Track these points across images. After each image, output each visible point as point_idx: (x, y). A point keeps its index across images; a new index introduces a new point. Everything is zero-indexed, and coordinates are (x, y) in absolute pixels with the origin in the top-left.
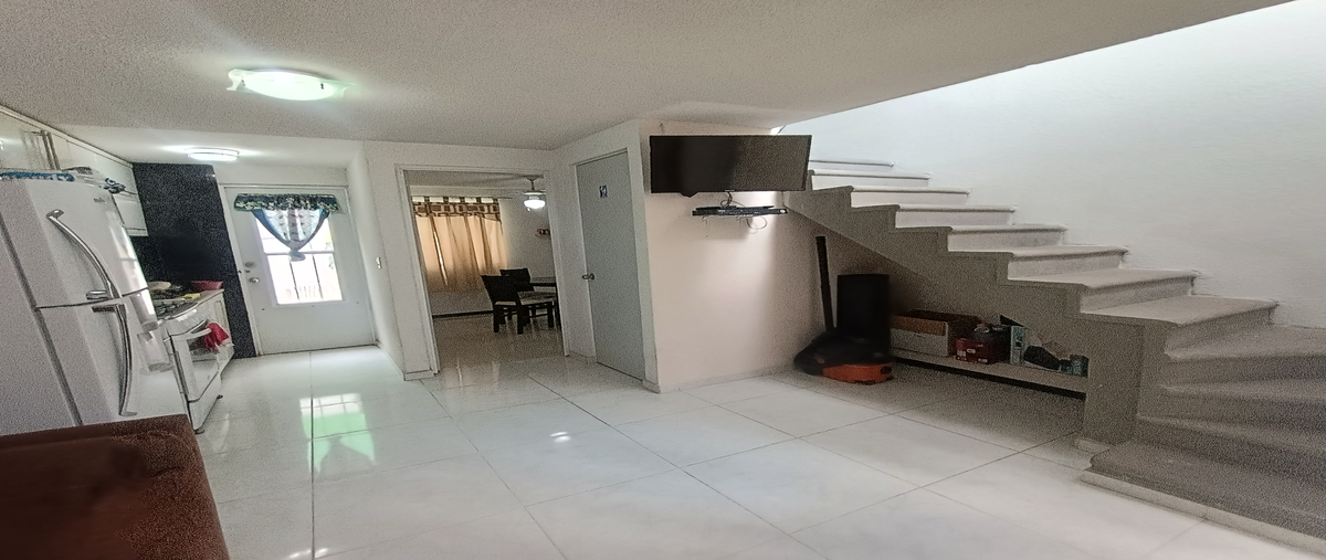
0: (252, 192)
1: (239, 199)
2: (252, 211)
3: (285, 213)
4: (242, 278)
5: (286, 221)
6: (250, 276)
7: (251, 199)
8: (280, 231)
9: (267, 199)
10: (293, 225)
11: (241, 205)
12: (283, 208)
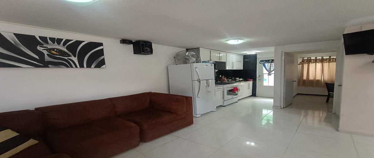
0: (263, 59)
1: (261, 61)
2: (263, 64)
3: (269, 64)
4: (257, 79)
5: (269, 66)
6: (259, 78)
7: (263, 61)
8: (267, 68)
9: (266, 61)
10: (271, 67)
11: (261, 62)
12: (269, 63)
